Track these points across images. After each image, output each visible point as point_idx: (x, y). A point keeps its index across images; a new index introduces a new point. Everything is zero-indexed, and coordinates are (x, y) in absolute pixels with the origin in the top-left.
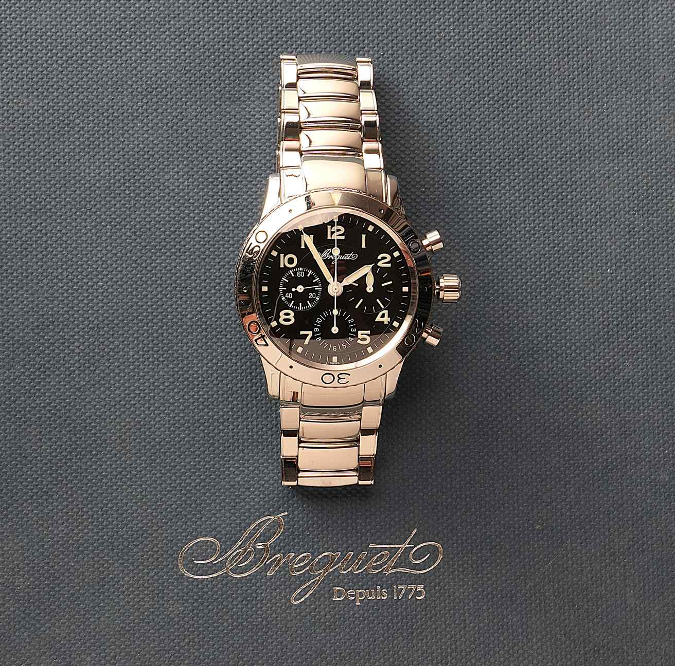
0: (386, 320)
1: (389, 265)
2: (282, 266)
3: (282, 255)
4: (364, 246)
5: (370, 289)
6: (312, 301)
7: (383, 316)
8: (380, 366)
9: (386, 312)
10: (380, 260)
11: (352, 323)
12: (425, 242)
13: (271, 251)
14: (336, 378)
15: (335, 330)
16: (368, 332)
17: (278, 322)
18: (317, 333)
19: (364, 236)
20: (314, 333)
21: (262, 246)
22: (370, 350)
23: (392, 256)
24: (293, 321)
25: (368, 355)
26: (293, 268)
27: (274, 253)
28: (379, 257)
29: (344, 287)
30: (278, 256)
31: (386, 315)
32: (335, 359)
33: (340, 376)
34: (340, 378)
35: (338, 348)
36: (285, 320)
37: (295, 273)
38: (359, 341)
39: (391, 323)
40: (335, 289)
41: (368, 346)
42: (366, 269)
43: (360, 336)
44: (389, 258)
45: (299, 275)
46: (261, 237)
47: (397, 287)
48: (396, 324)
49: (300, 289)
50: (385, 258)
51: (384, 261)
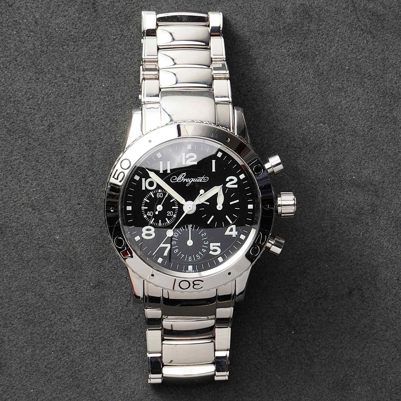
0: (234, 233)
1: (236, 186)
2: (144, 188)
3: (143, 179)
4: (214, 170)
5: (219, 207)
6: (170, 218)
7: (231, 230)
8: (229, 274)
9: (234, 227)
10: (228, 182)
11: (204, 237)
12: (267, 166)
13: (134, 176)
14: (192, 285)
15: (190, 243)
16: (219, 244)
17: (141, 236)
18: (174, 245)
19: (214, 162)
20: (172, 246)
21: (126, 172)
22: (220, 259)
23: (238, 178)
24: (154, 235)
25: (218, 264)
26: (153, 190)
27: (137, 178)
28: (227, 180)
29: (198, 206)
30: (140, 180)
31: (234, 229)
32: (190, 268)
33: (195, 283)
34: (194, 285)
35: (193, 258)
36: (147, 235)
37: (155, 194)
38: (211, 252)
39: (238, 236)
40: (189, 207)
41: (218, 256)
42: (217, 190)
43: (211, 248)
44: (236, 180)
45: (158, 196)
46: (126, 164)
48: (242, 237)
49: (159, 208)
50: (233, 180)
51: (232, 182)
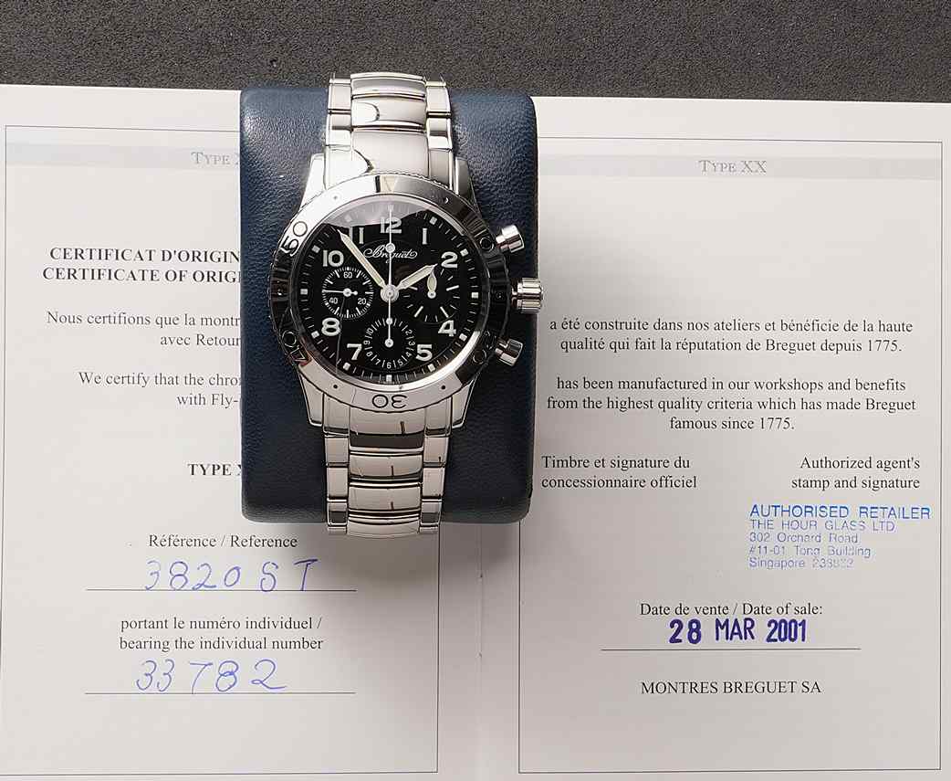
0: (451, 332)
1: (456, 266)
2: (325, 265)
3: (325, 252)
4: (424, 242)
5: (432, 294)
6: (361, 307)
7: (448, 327)
8: (444, 388)
9: (451, 322)
10: (444, 259)
11: (410, 335)
12: (500, 240)
13: (312, 246)
14: (390, 400)
15: (389, 343)
16: (430, 346)
17: (320, 332)
18: (367, 346)
19: (425, 230)
20: (364, 346)
21: (301, 240)
22: (431, 367)
23: (459, 255)
24: (338, 331)
25: (428, 372)
26: (339, 267)
27: (316, 249)
28: (443, 256)
29: (401, 292)
30: (321, 252)
31: (452, 326)
32: (389, 377)
33: (395, 399)
34: (394, 402)
35: (392, 365)
36: (329, 330)
37: (341, 274)
38: (418, 357)
39: (457, 336)
40: (389, 293)
41: (430, 362)
42: (427, 271)
43: (419, 351)
44: (455, 257)
45: (346, 276)
46: (300, 229)
47: (465, 292)
48: (463, 337)
49: (347, 292)
50: (451, 257)
51: (449, 260)
